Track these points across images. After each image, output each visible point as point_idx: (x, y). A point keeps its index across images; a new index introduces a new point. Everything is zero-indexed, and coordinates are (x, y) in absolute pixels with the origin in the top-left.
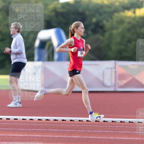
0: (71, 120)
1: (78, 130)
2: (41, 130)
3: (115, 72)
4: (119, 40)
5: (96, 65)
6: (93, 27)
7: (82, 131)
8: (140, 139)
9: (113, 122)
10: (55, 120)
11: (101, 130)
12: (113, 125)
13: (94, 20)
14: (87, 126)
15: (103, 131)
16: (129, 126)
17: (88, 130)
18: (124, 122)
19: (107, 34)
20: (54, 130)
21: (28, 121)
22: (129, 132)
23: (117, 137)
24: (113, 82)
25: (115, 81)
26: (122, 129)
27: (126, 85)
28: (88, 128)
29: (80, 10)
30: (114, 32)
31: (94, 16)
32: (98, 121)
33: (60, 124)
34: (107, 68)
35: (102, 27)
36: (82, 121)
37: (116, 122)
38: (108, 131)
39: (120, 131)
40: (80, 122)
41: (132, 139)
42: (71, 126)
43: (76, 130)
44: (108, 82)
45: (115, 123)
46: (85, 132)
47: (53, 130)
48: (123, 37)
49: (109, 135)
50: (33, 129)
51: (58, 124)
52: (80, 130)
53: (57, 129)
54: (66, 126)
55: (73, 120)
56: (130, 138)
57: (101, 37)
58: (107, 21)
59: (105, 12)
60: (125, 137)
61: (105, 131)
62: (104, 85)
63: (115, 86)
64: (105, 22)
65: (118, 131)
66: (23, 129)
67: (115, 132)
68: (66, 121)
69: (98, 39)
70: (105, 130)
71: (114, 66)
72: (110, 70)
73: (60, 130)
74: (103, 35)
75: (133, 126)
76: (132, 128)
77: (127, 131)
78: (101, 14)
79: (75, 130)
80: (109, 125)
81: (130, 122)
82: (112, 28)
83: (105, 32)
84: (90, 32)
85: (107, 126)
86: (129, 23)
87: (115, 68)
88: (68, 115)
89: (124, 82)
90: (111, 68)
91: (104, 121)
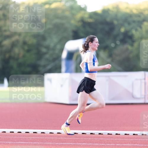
0: (100, 134)
1: (107, 143)
2: (69, 144)
3: (145, 83)
5: (126, 76)
6: (121, 37)
7: (111, 144)
9: (143, 135)
10: (83, 134)
11: (130, 144)
12: (143, 139)
13: (123, 30)
14: (116, 140)
15: (133, 145)
17: (117, 143)
19: (136, 44)
20: (83, 144)
21: (56, 135)
24: (143, 93)
25: (145, 93)
28: (118, 142)
29: (108, 19)
31: (122, 25)
32: (127, 135)
33: (88, 137)
34: (137, 80)
35: (131, 37)
36: (111, 134)
37: (146, 135)
38: (138, 145)
40: (109, 135)
42: (100, 140)
43: (106, 144)
44: (137, 94)
46: (115, 145)
47: (81, 144)
50: (61, 143)
51: (86, 137)
52: (110, 143)
53: (85, 143)
54: (94, 140)
55: (102, 133)
57: (130, 48)
58: (136, 30)
59: (134, 22)
61: (135, 145)
62: (133, 97)
63: (145, 98)
64: (134, 32)
66: (51, 143)
67: (146, 145)
68: (94, 134)
69: (127, 49)
70: (135, 143)
72: (139, 81)
73: (89, 143)
74: (132, 45)
78: (129, 24)
79: (104, 144)
82: (142, 38)
83: (133, 41)
84: (118, 42)
85: (137, 139)
87: (145, 79)
88: (96, 128)
90: (141, 80)
91: (134, 134)
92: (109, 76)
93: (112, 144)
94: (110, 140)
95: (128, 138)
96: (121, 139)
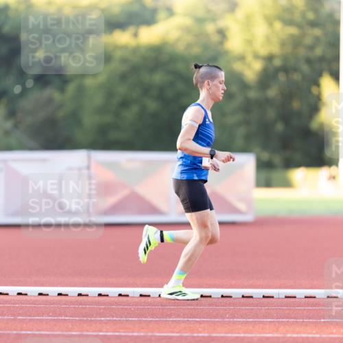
4: (98, 100)
5: (44, 160)
7: (6, 317)
8: (142, 334)
9: (80, 295)
11: (50, 316)
12: (81, 304)
14: (17, 307)
15: (55, 318)
16: (119, 305)
17: (19, 315)
18: (108, 296)
19: (71, 88)
22: (118, 319)
23: (88, 331)
26: (102, 311)
27: (114, 209)
28: (20, 312)
30: (89, 82)
32: (45, 295)
34: (70, 169)
36: (7, 294)
37: (87, 295)
38: (66, 318)
39: (96, 317)
41: (123, 334)
45: (84, 297)
46: (14, 320)
48: (110, 94)
49: (70, 326)
52: (2, 315)
56: (118, 332)
57: (57, 96)
60: (106, 332)
61: (60, 318)
65: (92, 316)
67: (85, 319)
69: (50, 100)
70: (60, 315)
71: (85, 164)
74: (62, 90)
75: (129, 305)
76: (126, 309)
77: (113, 317)
80: (72, 303)
81: (120, 295)
83: (66, 82)
84: (30, 83)
85: (66, 304)
86: (124, 60)
87: (88, 168)
89: (111, 200)
90: (80, 169)
91: (60, 294)
92: (5, 161)
93: (8, 316)
94: (4, 307)
95: (46, 303)
96: (30, 304)
